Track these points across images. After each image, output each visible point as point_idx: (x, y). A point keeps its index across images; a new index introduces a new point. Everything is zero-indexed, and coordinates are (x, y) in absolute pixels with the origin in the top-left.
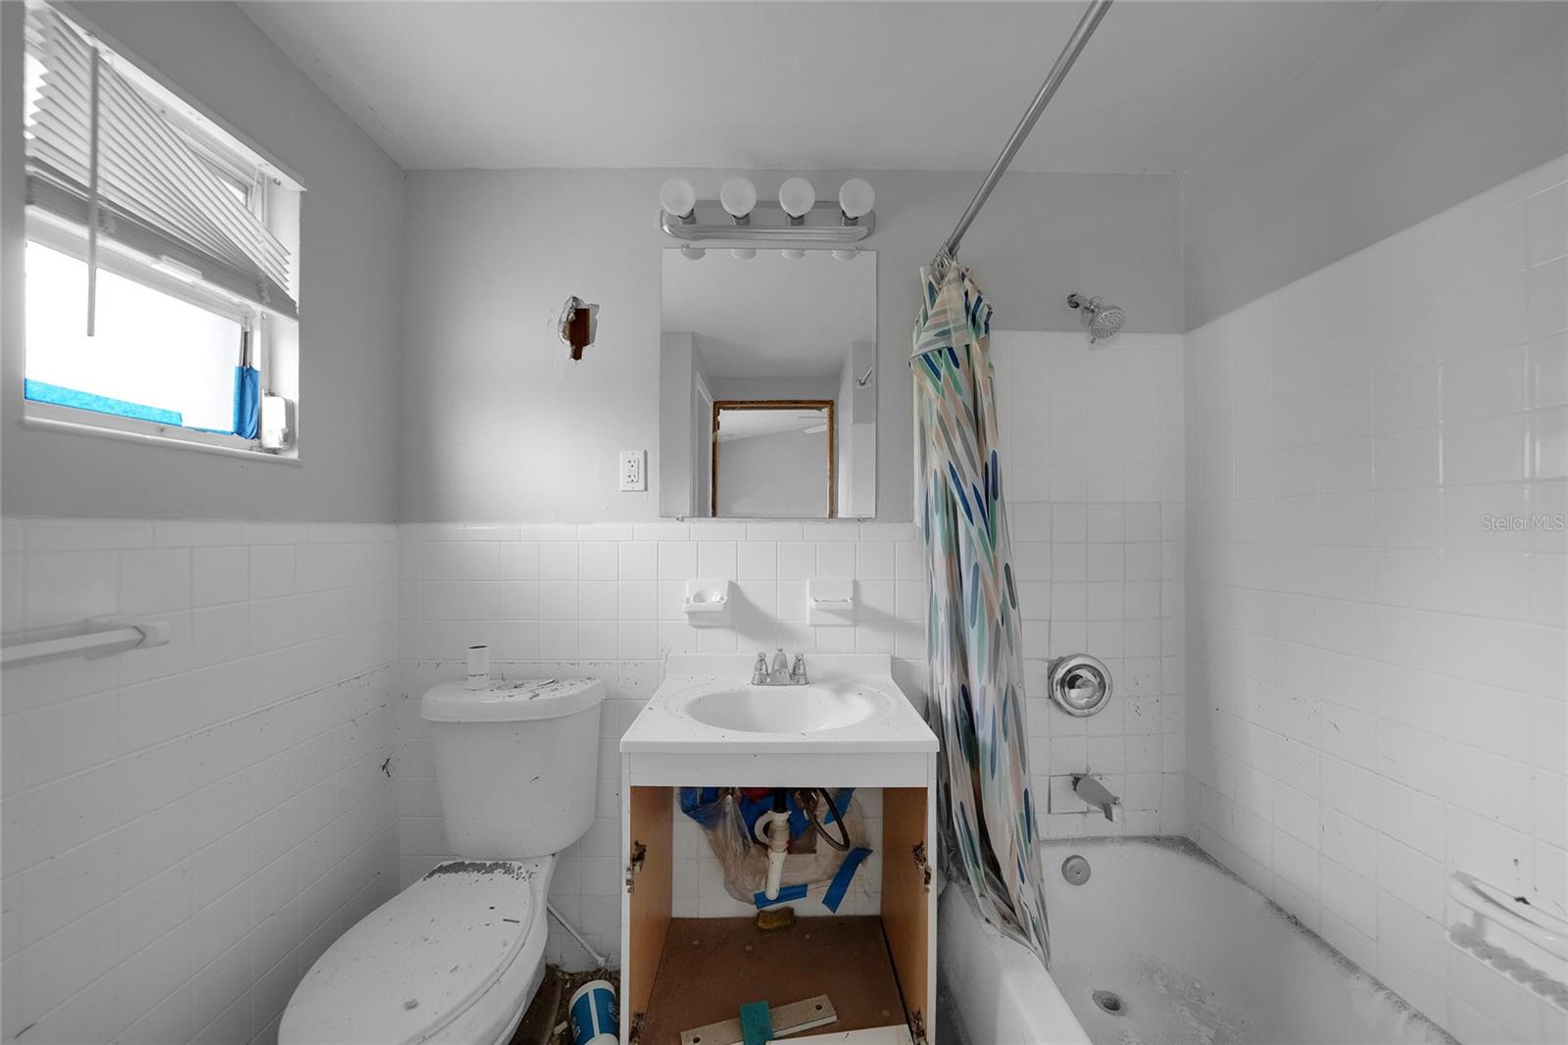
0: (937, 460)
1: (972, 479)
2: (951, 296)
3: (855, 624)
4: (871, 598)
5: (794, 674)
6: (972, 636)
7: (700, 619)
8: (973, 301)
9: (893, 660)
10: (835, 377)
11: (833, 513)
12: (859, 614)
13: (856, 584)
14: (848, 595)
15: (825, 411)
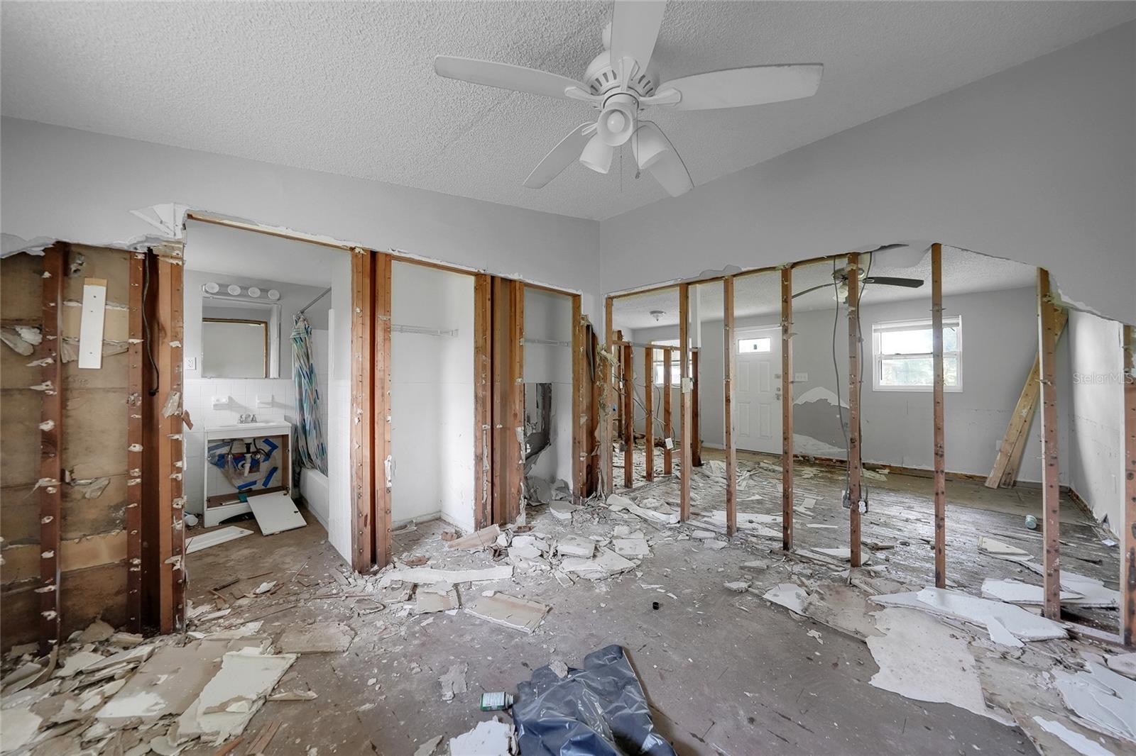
0: (297, 365)
1: (306, 369)
2: (301, 324)
3: (273, 406)
4: (277, 399)
5: (252, 420)
6: (305, 405)
7: (218, 407)
8: (307, 327)
9: (285, 416)
10: (268, 312)
11: (266, 377)
12: (273, 403)
13: (273, 396)
14: (271, 399)
15: (263, 325)
